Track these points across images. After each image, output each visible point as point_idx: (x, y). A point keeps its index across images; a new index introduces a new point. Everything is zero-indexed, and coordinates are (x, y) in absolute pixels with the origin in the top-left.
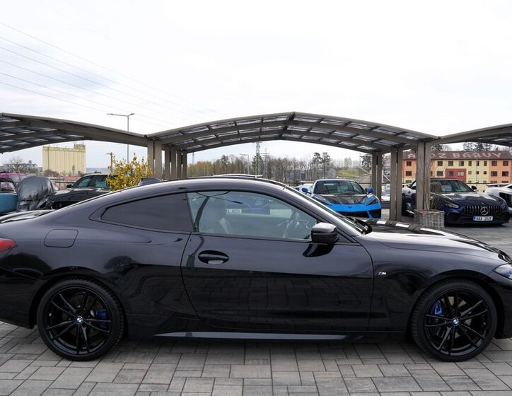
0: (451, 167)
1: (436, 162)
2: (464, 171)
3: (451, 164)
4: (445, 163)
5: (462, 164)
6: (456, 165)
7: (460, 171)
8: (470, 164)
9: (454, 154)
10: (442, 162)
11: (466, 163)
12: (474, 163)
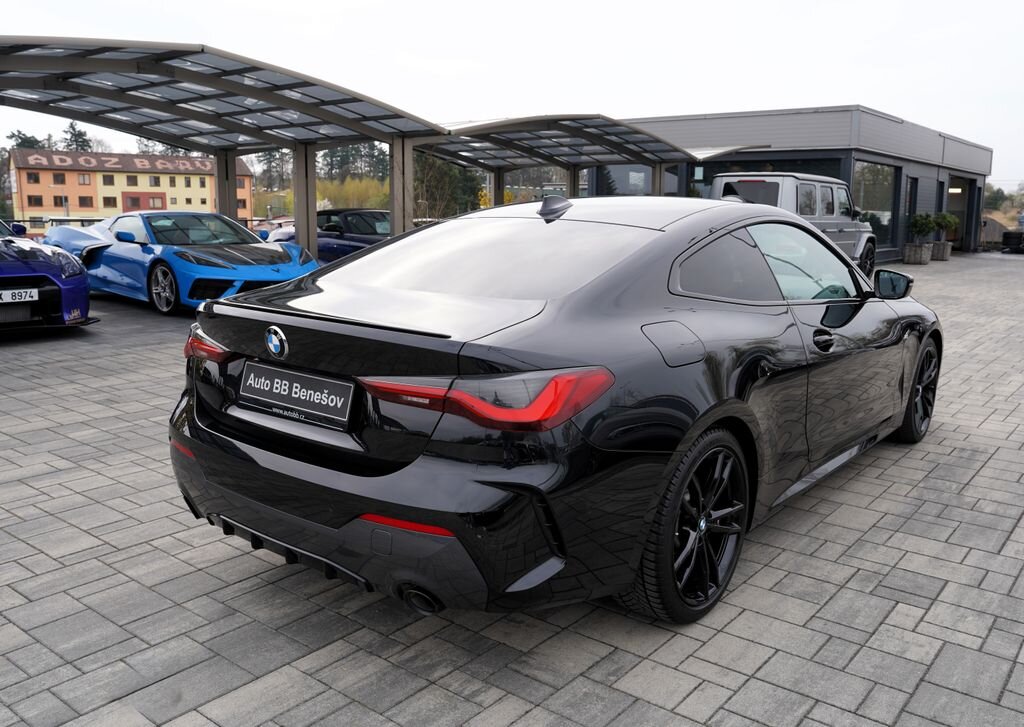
0: (132, 189)
1: (99, 177)
2: (162, 196)
3: (132, 181)
4: (120, 180)
5: (157, 182)
6: (144, 185)
7: (154, 196)
8: (173, 183)
9: (137, 161)
10: (112, 178)
11: (165, 180)
12: (180, 180)
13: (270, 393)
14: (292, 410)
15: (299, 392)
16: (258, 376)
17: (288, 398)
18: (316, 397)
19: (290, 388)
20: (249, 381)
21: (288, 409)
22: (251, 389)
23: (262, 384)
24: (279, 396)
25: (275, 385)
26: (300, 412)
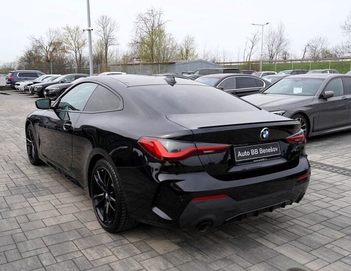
13: (251, 156)
14: (261, 158)
15: (262, 151)
16: (242, 151)
17: (259, 155)
18: (269, 150)
19: (259, 151)
20: (239, 155)
21: (260, 159)
22: (241, 158)
23: (246, 153)
24: (255, 156)
25: (252, 152)
26: (265, 158)
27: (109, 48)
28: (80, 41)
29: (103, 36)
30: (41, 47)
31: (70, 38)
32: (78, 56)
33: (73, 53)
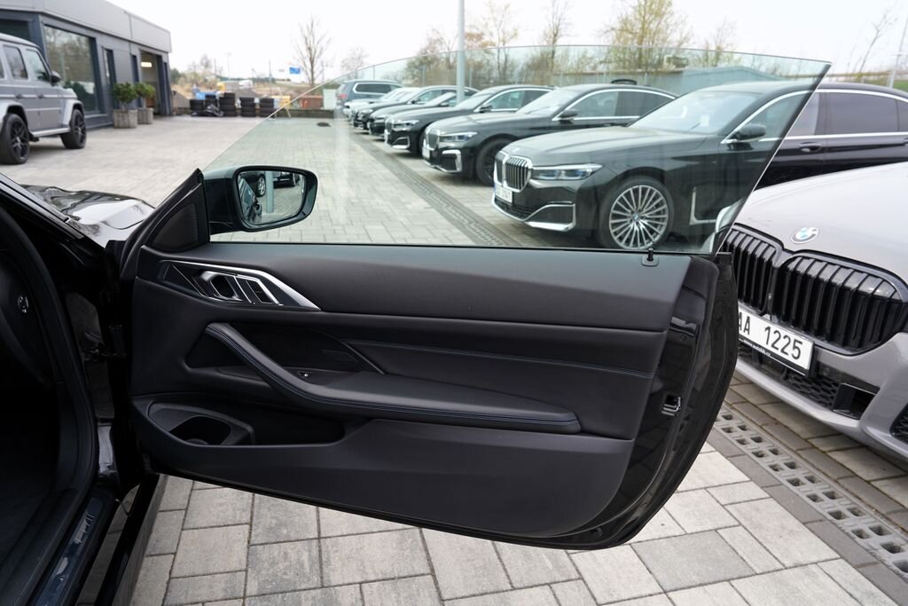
27: (560, 41)
28: (509, 29)
29: (550, 17)
30: (440, 41)
31: (491, 23)
32: (502, 57)
33: (495, 51)
